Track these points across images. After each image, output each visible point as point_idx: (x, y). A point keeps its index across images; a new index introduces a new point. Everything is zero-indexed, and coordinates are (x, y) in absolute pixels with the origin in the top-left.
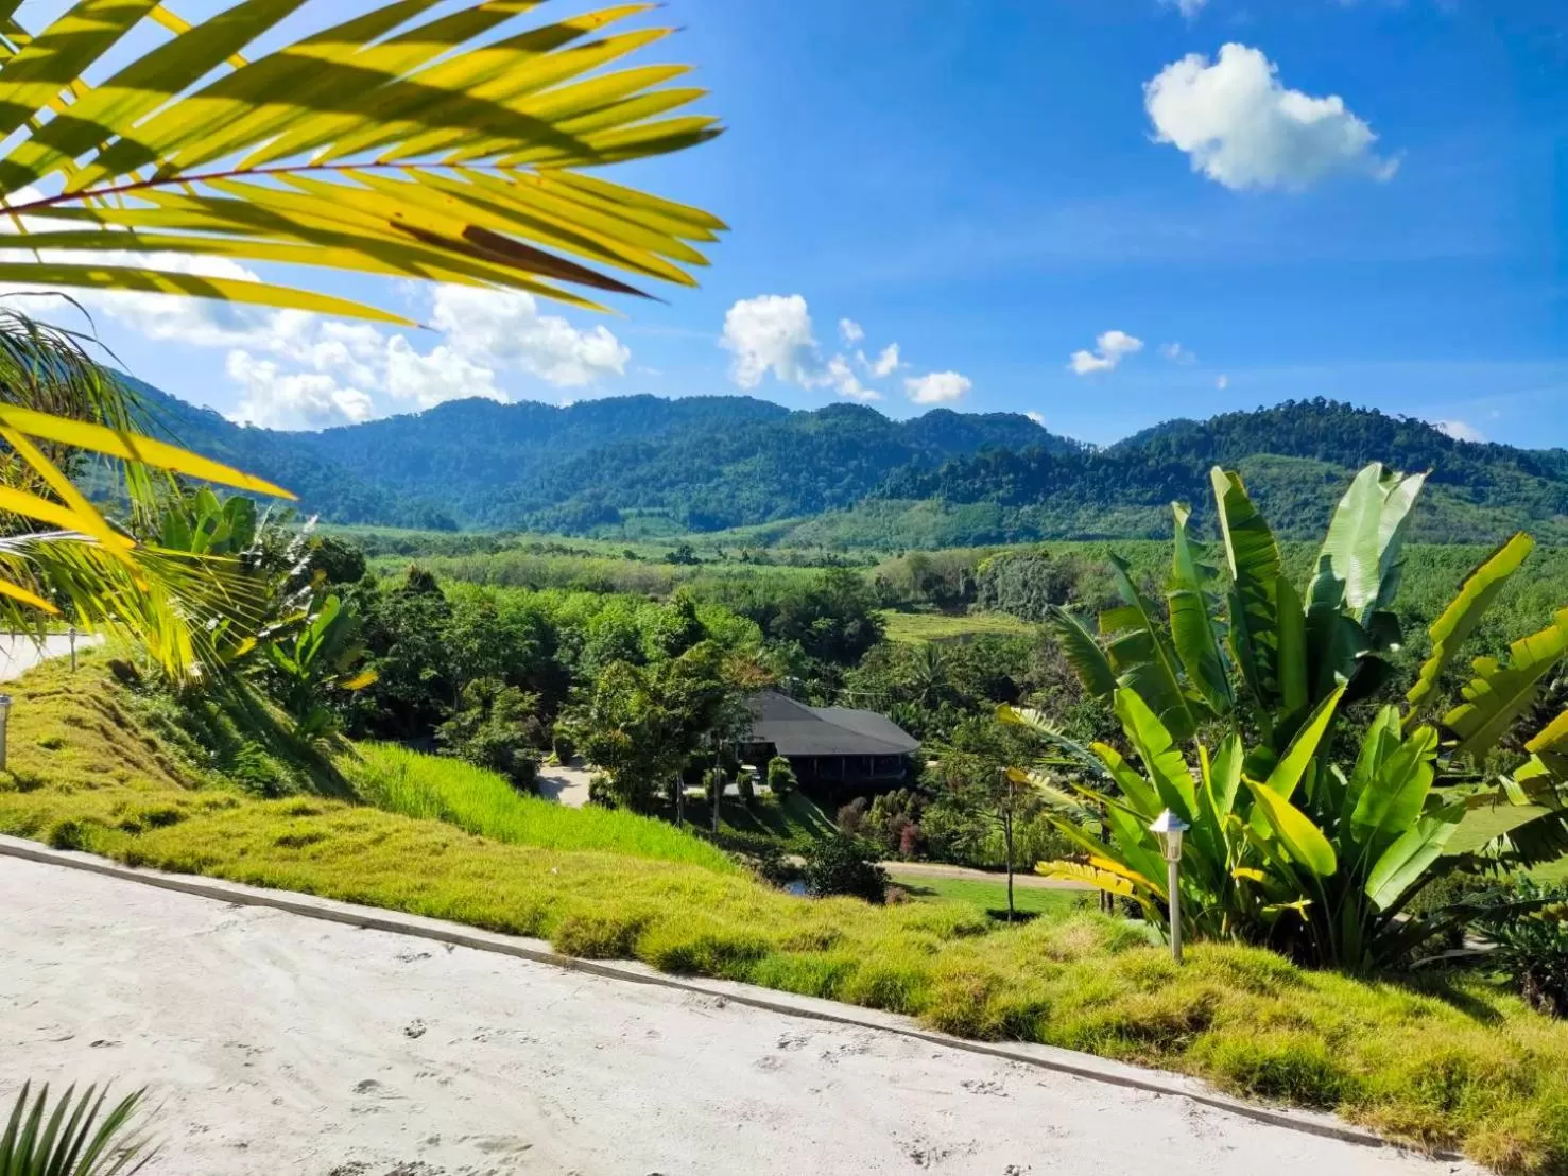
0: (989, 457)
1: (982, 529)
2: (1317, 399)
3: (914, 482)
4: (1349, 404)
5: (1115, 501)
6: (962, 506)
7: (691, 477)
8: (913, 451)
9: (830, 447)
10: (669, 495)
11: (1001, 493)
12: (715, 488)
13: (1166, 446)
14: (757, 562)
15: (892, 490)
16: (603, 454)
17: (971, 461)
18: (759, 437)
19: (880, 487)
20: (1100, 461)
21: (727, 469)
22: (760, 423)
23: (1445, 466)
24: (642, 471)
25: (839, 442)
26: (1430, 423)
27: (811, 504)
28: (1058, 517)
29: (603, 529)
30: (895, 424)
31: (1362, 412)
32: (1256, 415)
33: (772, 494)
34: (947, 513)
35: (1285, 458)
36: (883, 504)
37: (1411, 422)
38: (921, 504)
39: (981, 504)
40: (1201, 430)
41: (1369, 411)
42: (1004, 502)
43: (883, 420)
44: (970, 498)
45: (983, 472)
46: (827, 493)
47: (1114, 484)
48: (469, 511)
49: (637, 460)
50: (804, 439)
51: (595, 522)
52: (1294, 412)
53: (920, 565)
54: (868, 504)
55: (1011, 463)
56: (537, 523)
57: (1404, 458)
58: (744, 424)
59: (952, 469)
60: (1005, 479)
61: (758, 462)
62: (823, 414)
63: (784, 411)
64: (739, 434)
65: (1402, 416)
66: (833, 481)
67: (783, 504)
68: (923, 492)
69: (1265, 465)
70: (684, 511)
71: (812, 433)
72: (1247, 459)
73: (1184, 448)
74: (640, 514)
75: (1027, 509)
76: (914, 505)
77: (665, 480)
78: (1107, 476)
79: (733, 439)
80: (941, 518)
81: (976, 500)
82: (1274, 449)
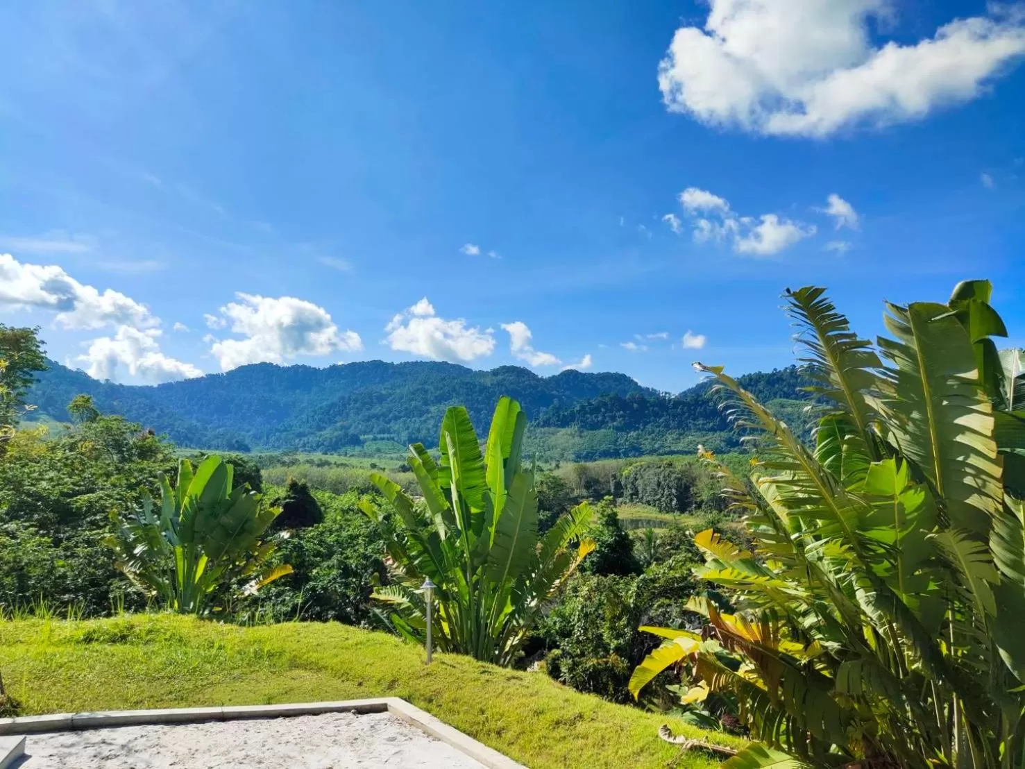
0: (607, 399)
1: (604, 447)
3: (558, 416)
5: (689, 429)
6: (590, 432)
7: (409, 414)
8: (554, 396)
9: (501, 394)
10: (395, 426)
11: (615, 423)
12: (425, 421)
15: (544, 421)
16: (349, 399)
17: (594, 403)
18: (454, 387)
19: (536, 420)
20: (678, 403)
21: (433, 409)
22: (454, 378)
24: (377, 410)
25: (507, 390)
28: (653, 439)
29: (349, 449)
30: (542, 379)
32: (773, 374)
34: (581, 437)
35: (794, 402)
36: (538, 431)
38: (563, 431)
39: (603, 430)
42: (618, 429)
43: (534, 376)
44: (595, 426)
45: (603, 410)
47: (688, 418)
48: (257, 438)
49: (371, 404)
50: (484, 389)
51: (344, 445)
53: (582, 472)
54: (529, 431)
55: (621, 404)
56: (304, 446)
58: (443, 379)
59: (583, 407)
60: (618, 414)
62: (495, 373)
63: (469, 371)
64: (440, 385)
68: (564, 423)
69: (783, 406)
70: (404, 436)
71: (489, 384)
72: (770, 402)
74: (375, 439)
75: (632, 433)
76: (558, 432)
77: (391, 415)
78: (683, 413)
79: (437, 389)
80: (577, 440)
81: (599, 428)
82: (787, 396)
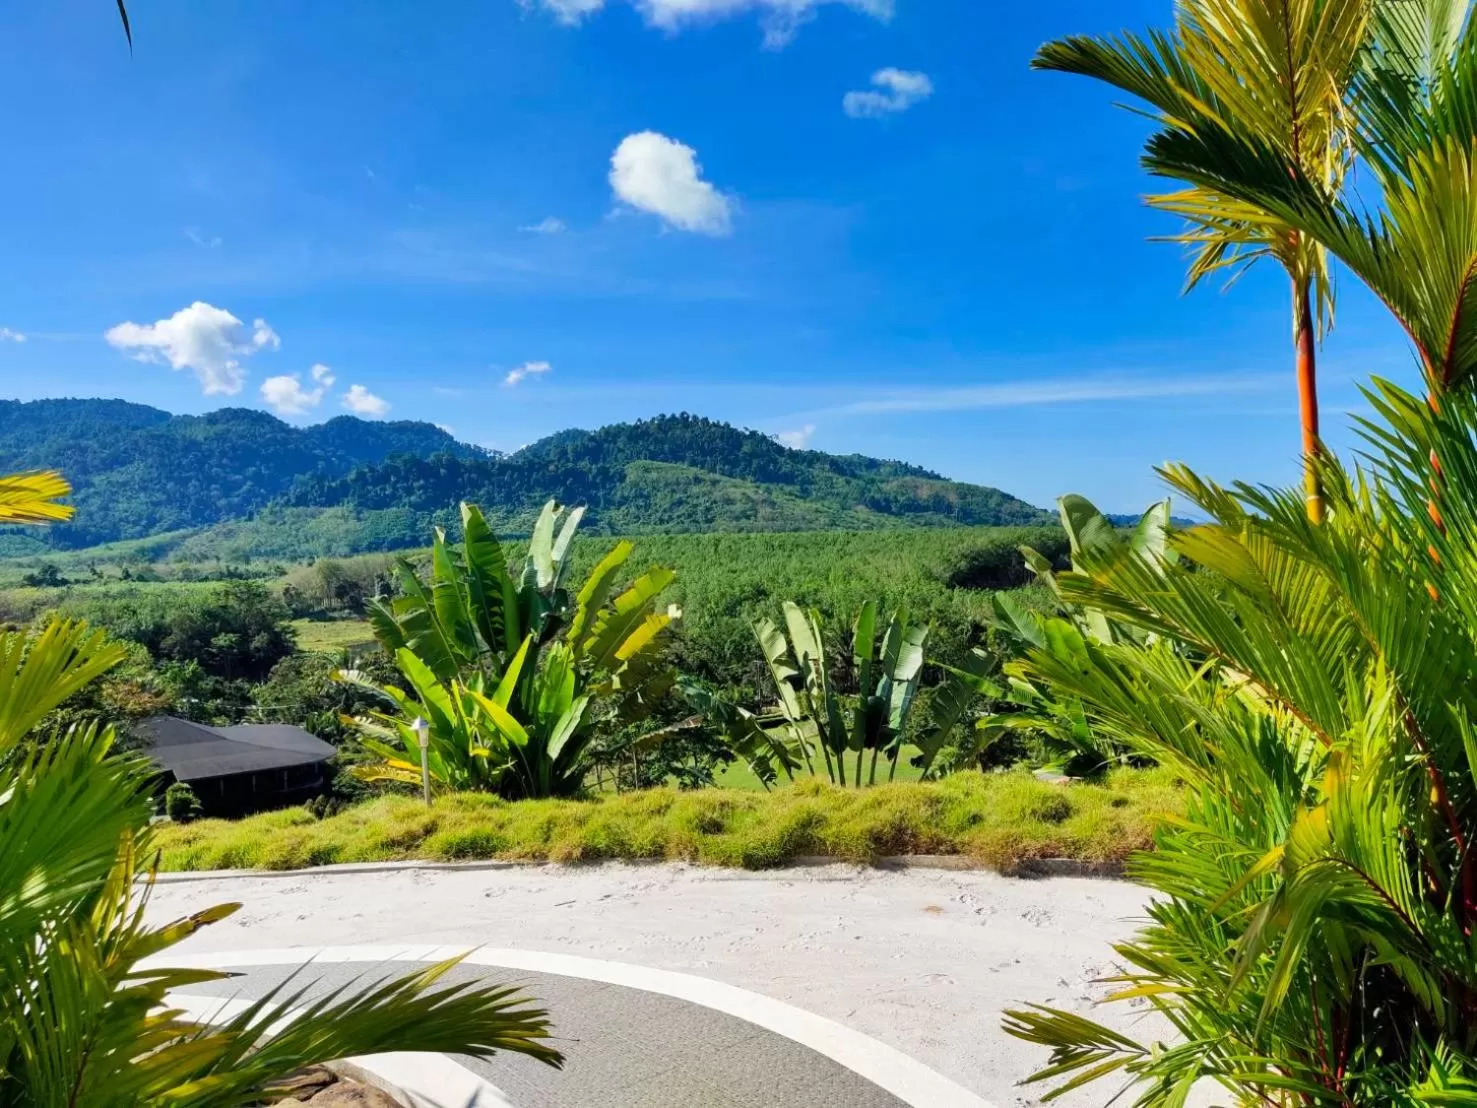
0: (399, 463)
1: (395, 534)
2: (683, 414)
3: (322, 488)
4: (706, 419)
5: (522, 504)
6: (374, 512)
8: (317, 458)
9: (223, 454)
11: (413, 498)
12: (84, 500)
13: (564, 453)
14: (141, 578)
15: (297, 498)
17: (379, 468)
18: (136, 442)
19: (283, 495)
20: (505, 467)
22: (135, 428)
23: (780, 469)
25: (234, 448)
26: (767, 435)
27: (204, 514)
30: (296, 430)
31: (716, 425)
32: (636, 427)
33: (156, 504)
34: (359, 520)
35: (664, 465)
36: (288, 511)
37: (753, 434)
38: (330, 511)
39: (394, 509)
40: (592, 439)
41: (722, 424)
42: (417, 507)
43: (282, 427)
44: (381, 504)
45: (393, 479)
46: (222, 502)
47: (520, 488)
50: (192, 445)
52: (666, 424)
53: (332, 572)
54: (271, 513)
55: (421, 469)
57: (751, 463)
58: (117, 429)
59: (361, 476)
60: (416, 484)
61: (136, 470)
62: (212, 419)
63: (164, 416)
64: (110, 439)
65: (747, 429)
66: (229, 489)
67: (169, 514)
68: (332, 499)
69: (647, 470)
71: (200, 438)
72: (632, 464)
73: (579, 456)
75: (439, 513)
76: (321, 513)
78: (513, 482)
79: (104, 446)
80: (352, 524)
81: (388, 506)
82: (653, 457)
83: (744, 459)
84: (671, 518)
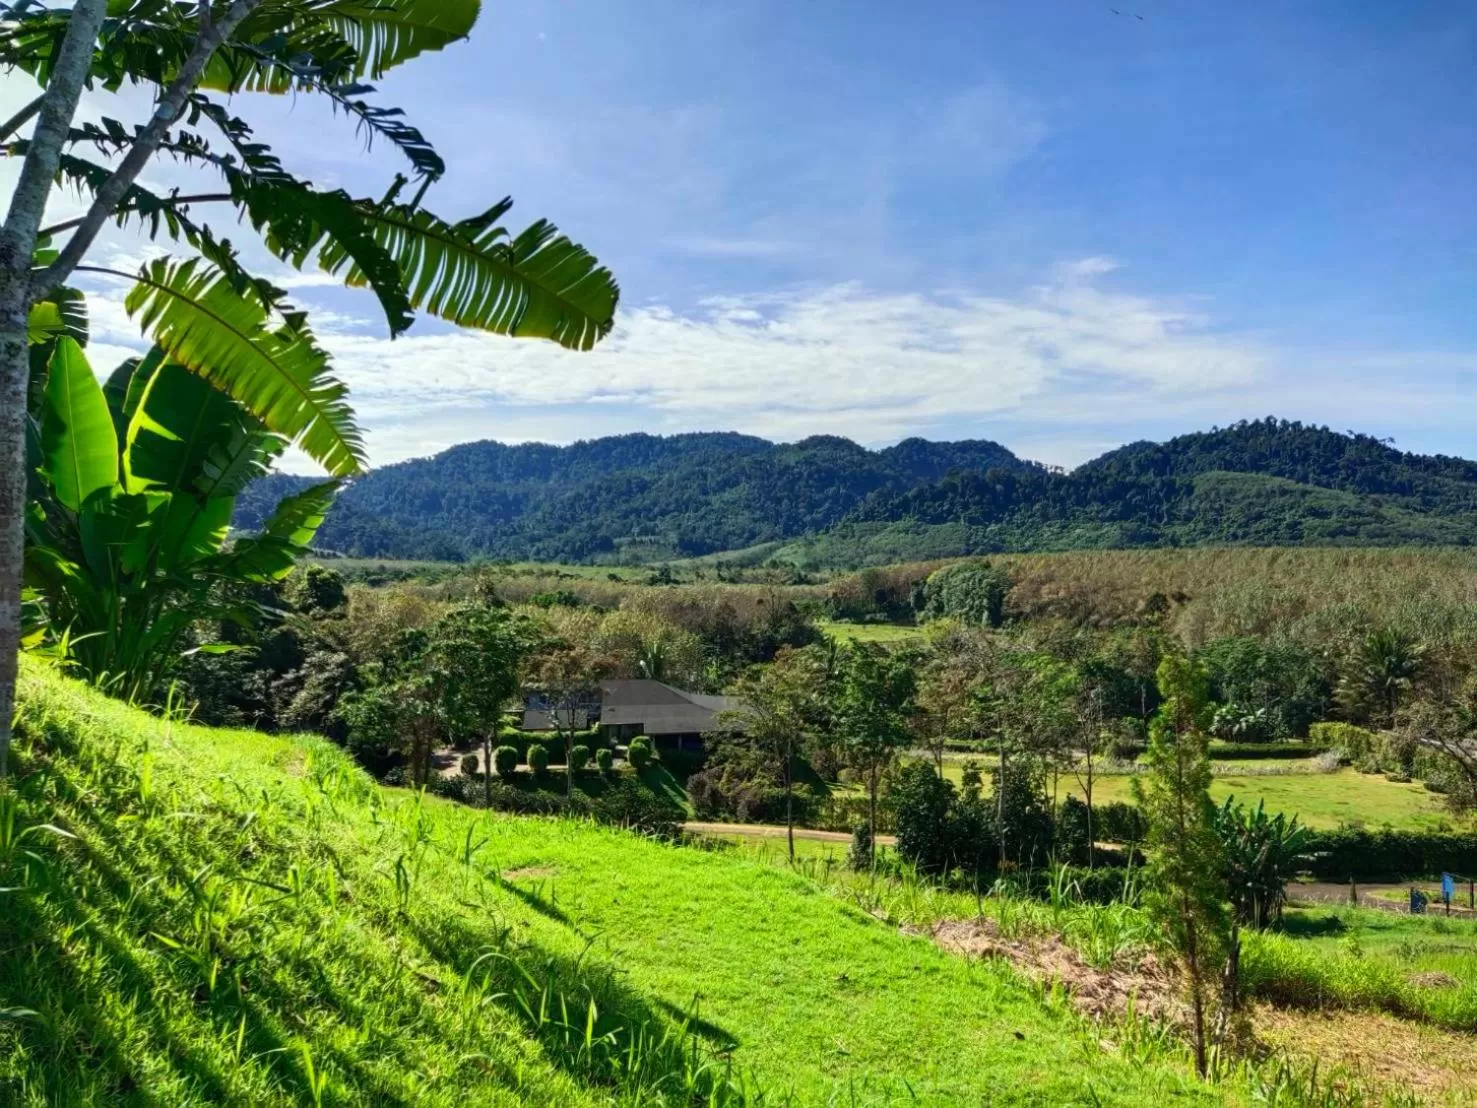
0: (957, 481)
1: (952, 545)
2: (1268, 419)
3: (886, 506)
4: (1300, 423)
5: (1076, 518)
6: (932, 527)
7: (683, 506)
8: (887, 478)
9: (810, 476)
10: (661, 524)
11: (968, 513)
12: (703, 517)
13: (1126, 466)
15: (866, 514)
16: (600, 488)
17: (939, 485)
18: (744, 468)
19: (854, 511)
20: (1059, 481)
21: (713, 498)
22: (744, 455)
23: (1394, 477)
24: (637, 502)
25: (819, 471)
26: (1378, 438)
27: (791, 529)
28: (1022, 534)
29: (599, 558)
30: (871, 453)
31: (1312, 430)
32: (1210, 436)
33: (755, 521)
34: (918, 533)
35: (1239, 475)
36: (857, 526)
38: (892, 526)
39: (950, 524)
40: (1160, 450)
41: (1319, 428)
42: (972, 521)
43: (860, 450)
44: (939, 519)
45: (950, 495)
46: (808, 518)
47: (1076, 502)
48: (477, 544)
49: (629, 493)
50: (785, 469)
51: (594, 549)
52: (1247, 432)
53: (872, 578)
54: (843, 527)
55: (981, 487)
56: (538, 552)
57: (1354, 473)
58: (730, 457)
59: (921, 493)
60: (972, 500)
61: (742, 490)
62: (802, 446)
63: (767, 444)
64: (724, 466)
65: (1352, 432)
66: (812, 506)
67: (766, 529)
68: (894, 515)
69: (1220, 482)
70: (673, 537)
71: (793, 463)
72: (1202, 475)
73: (1143, 468)
74: (633, 543)
75: (993, 527)
76: (886, 527)
77: (656, 510)
78: (1069, 496)
79: (719, 471)
80: (912, 537)
81: (945, 521)
82: (1228, 466)
83: (1346, 467)
84: (1245, 535)
